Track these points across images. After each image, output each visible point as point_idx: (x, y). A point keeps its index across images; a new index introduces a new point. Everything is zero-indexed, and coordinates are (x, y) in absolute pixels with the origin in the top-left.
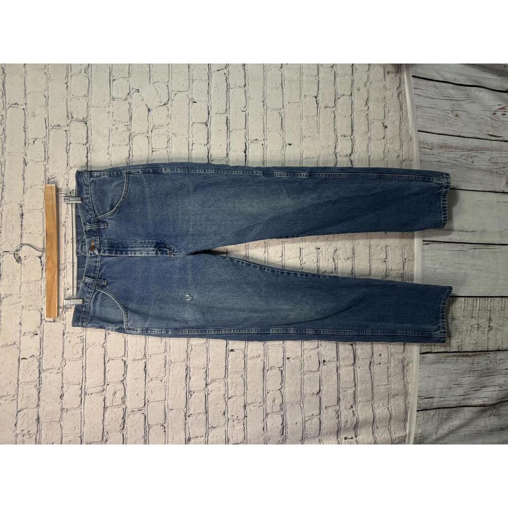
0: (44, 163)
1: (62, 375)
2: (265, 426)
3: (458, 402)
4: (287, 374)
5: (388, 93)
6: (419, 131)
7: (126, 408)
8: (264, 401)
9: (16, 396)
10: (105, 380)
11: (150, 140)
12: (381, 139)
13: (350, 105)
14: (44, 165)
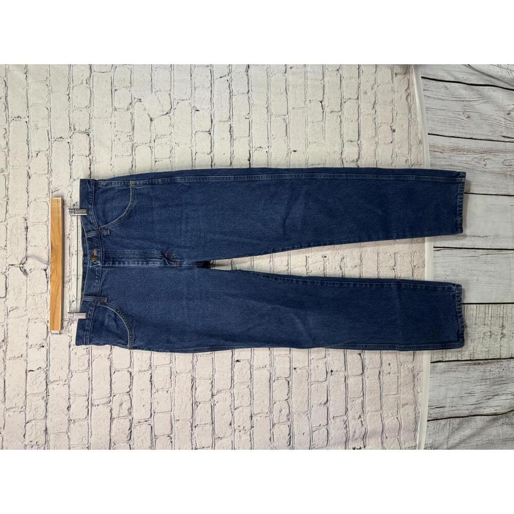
0: (48, 176)
1: (69, 386)
2: (272, 437)
3: (470, 411)
4: (294, 385)
5: (396, 96)
6: (429, 134)
7: (132, 419)
8: (271, 412)
9: (24, 408)
10: (111, 391)
11: (153, 150)
12: (388, 143)
13: (357, 109)
14: (47, 177)
